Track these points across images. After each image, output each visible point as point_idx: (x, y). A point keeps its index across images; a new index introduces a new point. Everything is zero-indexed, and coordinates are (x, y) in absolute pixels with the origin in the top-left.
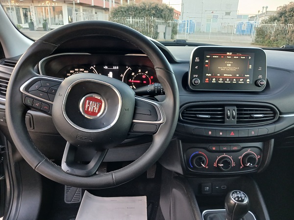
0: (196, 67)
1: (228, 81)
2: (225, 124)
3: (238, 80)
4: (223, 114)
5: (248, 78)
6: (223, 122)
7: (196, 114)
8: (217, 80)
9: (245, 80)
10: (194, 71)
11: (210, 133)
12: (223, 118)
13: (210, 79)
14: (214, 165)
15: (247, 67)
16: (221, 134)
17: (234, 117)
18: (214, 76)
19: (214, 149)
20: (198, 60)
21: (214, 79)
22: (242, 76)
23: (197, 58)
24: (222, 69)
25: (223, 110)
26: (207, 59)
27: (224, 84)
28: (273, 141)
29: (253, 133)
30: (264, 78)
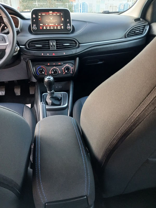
0: (34, 20)
1: (52, 28)
2: (51, 50)
3: (57, 27)
4: (49, 45)
5: (62, 26)
6: (49, 49)
7: (35, 45)
8: (46, 27)
9: (61, 27)
10: (33, 23)
11: (42, 54)
12: (49, 47)
13: (43, 27)
14: (50, 73)
15: (61, 19)
16: (48, 54)
17: (54, 46)
18: (44, 25)
19: (49, 64)
20: (35, 17)
21: (45, 27)
22: (59, 24)
23: (34, 15)
24: (48, 21)
25: (49, 43)
26: (40, 15)
27: (50, 29)
28: (78, 58)
29: (64, 53)
30: (70, 25)
